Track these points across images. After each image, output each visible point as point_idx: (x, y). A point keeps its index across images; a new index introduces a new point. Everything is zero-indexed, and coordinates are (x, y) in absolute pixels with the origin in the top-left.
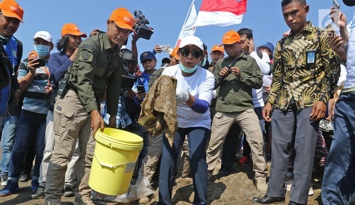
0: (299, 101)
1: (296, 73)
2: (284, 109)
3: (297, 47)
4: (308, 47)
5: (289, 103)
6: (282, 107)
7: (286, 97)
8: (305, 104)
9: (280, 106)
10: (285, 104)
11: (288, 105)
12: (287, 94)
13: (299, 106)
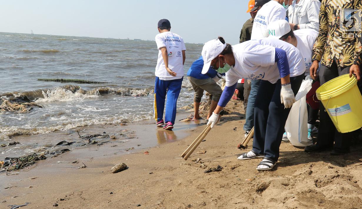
0: (339, 59)
1: (337, 29)
2: (329, 66)
3: (338, 5)
4: (346, 6)
5: (332, 60)
6: (327, 65)
7: (329, 54)
8: (344, 63)
9: (325, 62)
10: (329, 61)
11: (332, 62)
12: (330, 51)
13: (339, 64)
